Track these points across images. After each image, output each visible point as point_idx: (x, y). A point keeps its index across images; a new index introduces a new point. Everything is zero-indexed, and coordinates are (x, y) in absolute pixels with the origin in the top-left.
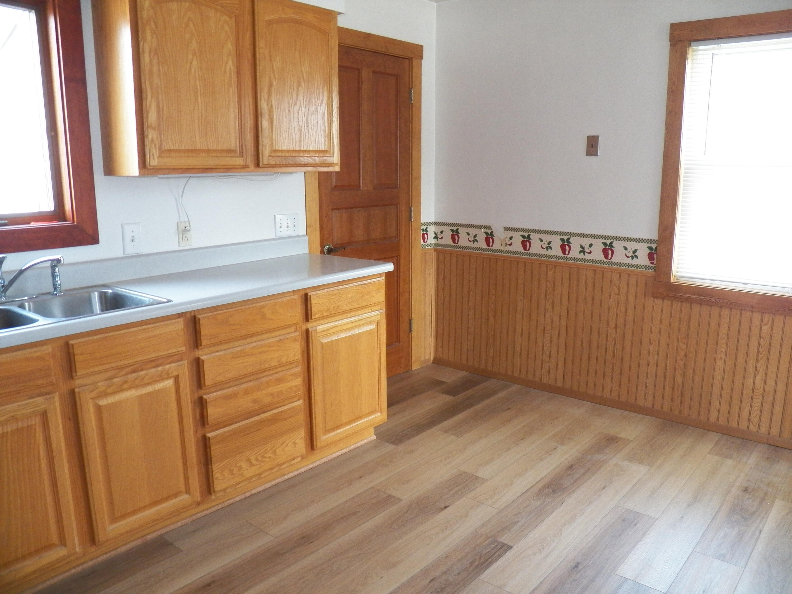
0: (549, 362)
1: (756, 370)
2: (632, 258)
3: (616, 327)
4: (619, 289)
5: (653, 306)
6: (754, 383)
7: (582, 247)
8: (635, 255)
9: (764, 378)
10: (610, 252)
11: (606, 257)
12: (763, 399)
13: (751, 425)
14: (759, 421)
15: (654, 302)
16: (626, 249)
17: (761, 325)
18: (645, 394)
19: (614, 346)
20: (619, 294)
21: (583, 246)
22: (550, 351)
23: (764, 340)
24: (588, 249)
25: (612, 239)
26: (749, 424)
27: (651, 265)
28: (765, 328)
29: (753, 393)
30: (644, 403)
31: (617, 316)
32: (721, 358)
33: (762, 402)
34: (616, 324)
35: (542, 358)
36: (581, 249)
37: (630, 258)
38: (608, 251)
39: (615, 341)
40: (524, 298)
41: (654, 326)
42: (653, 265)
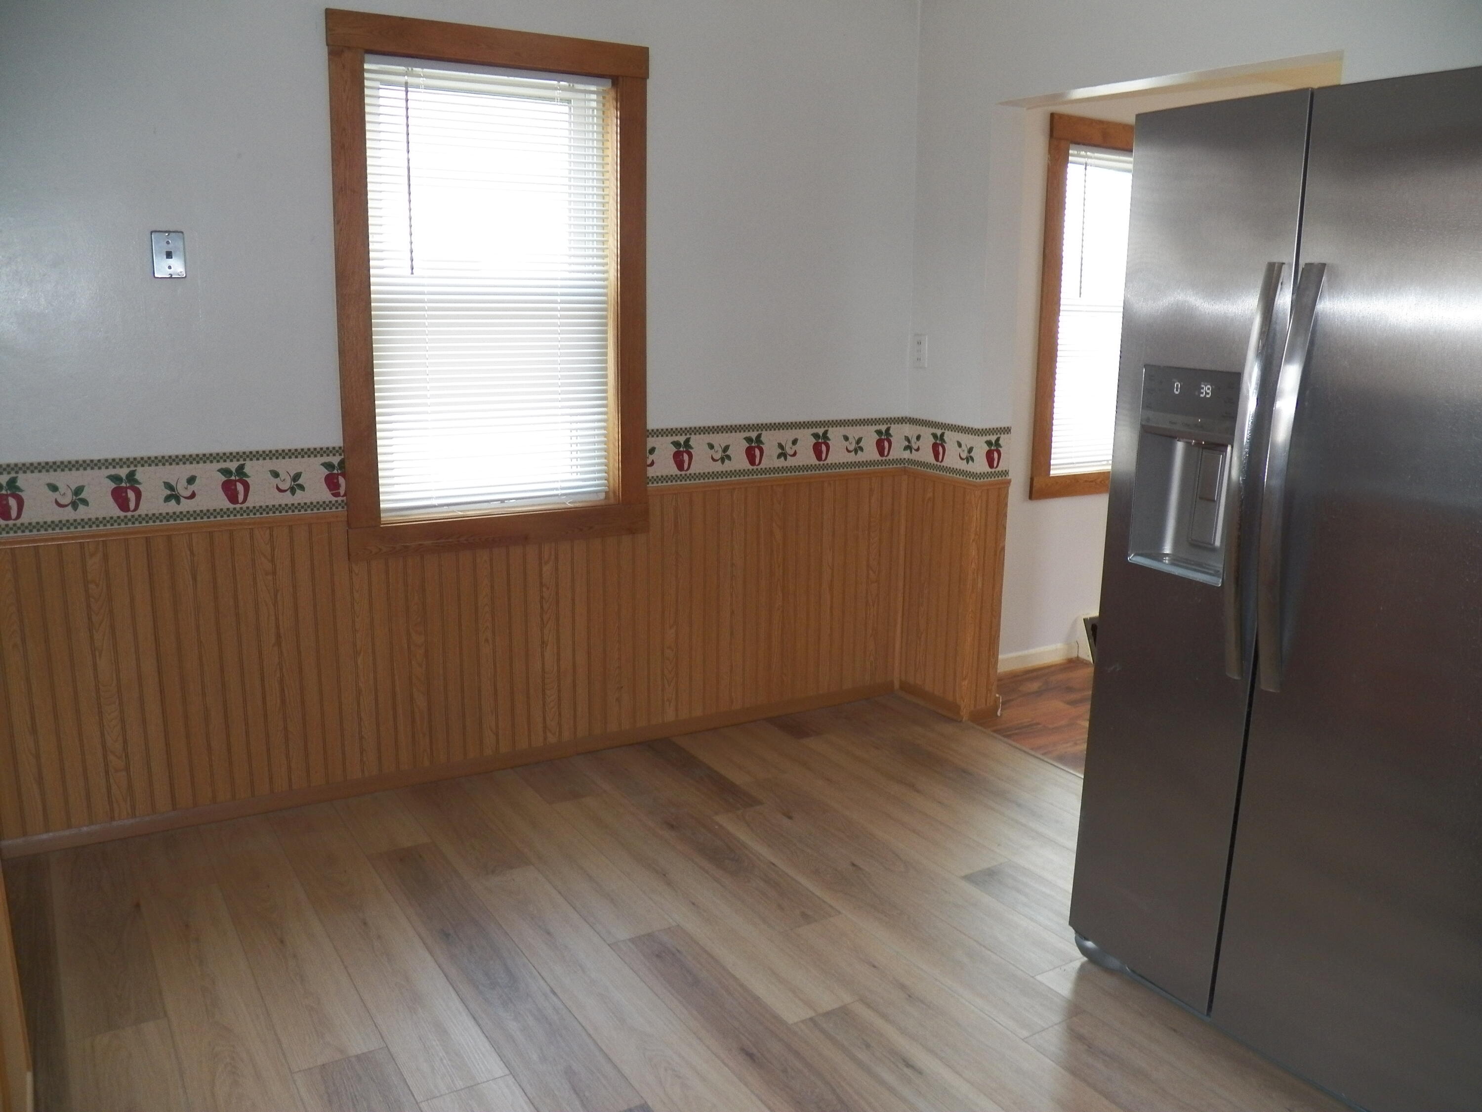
0: (127, 769)
1: (543, 642)
2: (293, 490)
3: (278, 642)
4: (272, 561)
5: (351, 578)
6: (543, 664)
7: (168, 486)
8: (297, 485)
9: (555, 651)
10: (240, 487)
11: (233, 498)
12: (559, 686)
13: (549, 734)
14: (560, 724)
15: (351, 571)
16: (276, 474)
17: (540, 564)
18: (362, 753)
19: (281, 681)
20: (274, 573)
21: (173, 484)
22: (125, 742)
23: (548, 589)
24: (186, 488)
25: (242, 459)
26: (545, 732)
27: (334, 499)
28: (547, 569)
29: (543, 681)
30: (363, 771)
31: (277, 619)
32: (487, 640)
33: (559, 691)
34: (278, 636)
35: (106, 765)
36: (169, 492)
37: (288, 492)
38: (236, 485)
39: (281, 669)
40: (23, 640)
41: (358, 617)
42: (339, 499)
